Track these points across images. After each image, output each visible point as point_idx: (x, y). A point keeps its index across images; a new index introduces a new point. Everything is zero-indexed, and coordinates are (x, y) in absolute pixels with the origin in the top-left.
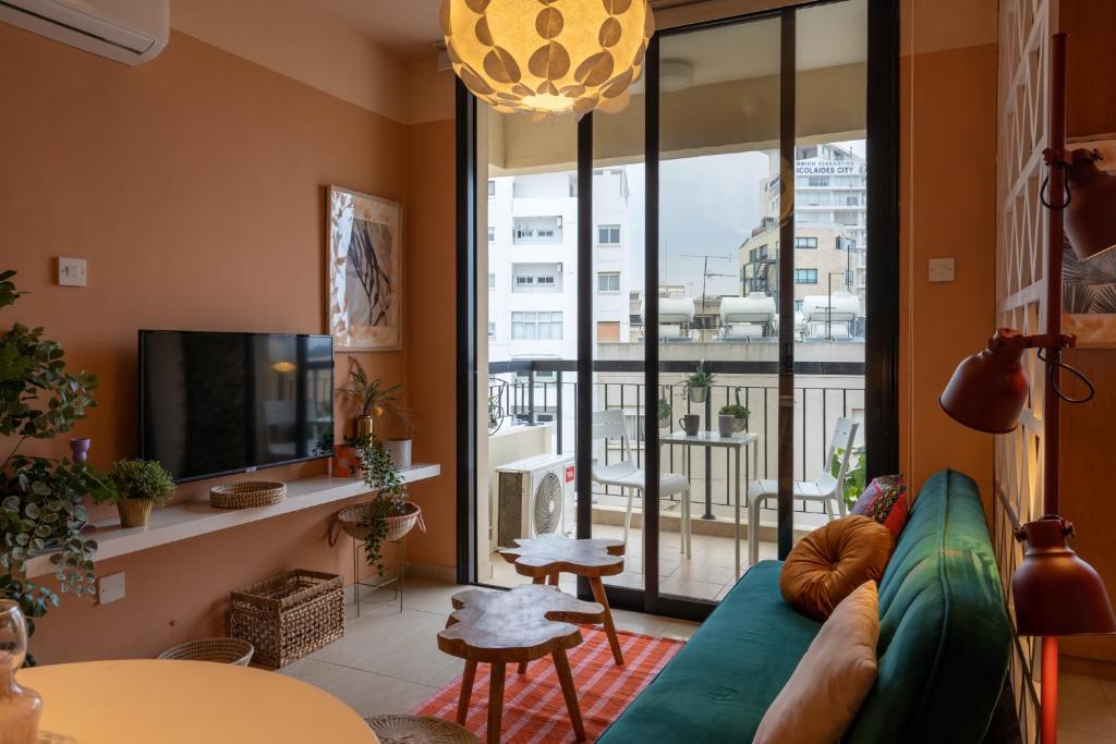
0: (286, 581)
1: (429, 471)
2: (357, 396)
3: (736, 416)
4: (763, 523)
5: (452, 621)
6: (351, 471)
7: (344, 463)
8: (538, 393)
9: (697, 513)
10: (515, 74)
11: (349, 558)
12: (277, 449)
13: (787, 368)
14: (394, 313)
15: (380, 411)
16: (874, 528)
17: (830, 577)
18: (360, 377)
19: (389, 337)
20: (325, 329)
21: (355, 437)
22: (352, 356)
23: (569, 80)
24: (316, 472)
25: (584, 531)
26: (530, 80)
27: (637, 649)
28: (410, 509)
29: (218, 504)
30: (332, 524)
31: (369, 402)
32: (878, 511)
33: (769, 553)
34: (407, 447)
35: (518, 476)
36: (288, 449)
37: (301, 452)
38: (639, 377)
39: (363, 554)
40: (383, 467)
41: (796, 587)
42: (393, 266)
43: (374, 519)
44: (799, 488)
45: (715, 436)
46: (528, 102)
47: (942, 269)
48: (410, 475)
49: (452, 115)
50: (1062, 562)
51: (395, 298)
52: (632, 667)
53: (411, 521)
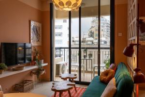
0: (24, 82)
1: (46, 64)
2: (35, 53)
3: (91, 55)
4: (95, 71)
5: (53, 86)
6: (34, 64)
7: (33, 63)
8: (61, 52)
9: (85, 70)
10: (63, 5)
11: (34, 78)
12: (20, 61)
13: (99, 48)
14: (40, 40)
15: (39, 55)
16: (112, 70)
17: (107, 78)
18: (35, 50)
19: (39, 44)
20: (30, 42)
21: (35, 59)
22: (34, 47)
23: (71, 6)
24: (28, 65)
25: (70, 73)
26: (65, 6)
27: (79, 89)
28: (43, 70)
29: (14, 70)
30: (31, 73)
31: (37, 54)
32: (113, 68)
33: (96, 75)
34: (43, 60)
35: (59, 65)
36: (22, 61)
37: (25, 62)
38: (78, 50)
39: (36, 77)
40: (39, 64)
41: (102, 79)
42: (40, 33)
43: (38, 72)
44: (101, 65)
45: (88, 58)
46: (65, 9)
47: (120, 34)
48: (43, 65)
49: (49, 10)
50: (139, 74)
51: (41, 38)
52: (78, 92)
53: (44, 72)
